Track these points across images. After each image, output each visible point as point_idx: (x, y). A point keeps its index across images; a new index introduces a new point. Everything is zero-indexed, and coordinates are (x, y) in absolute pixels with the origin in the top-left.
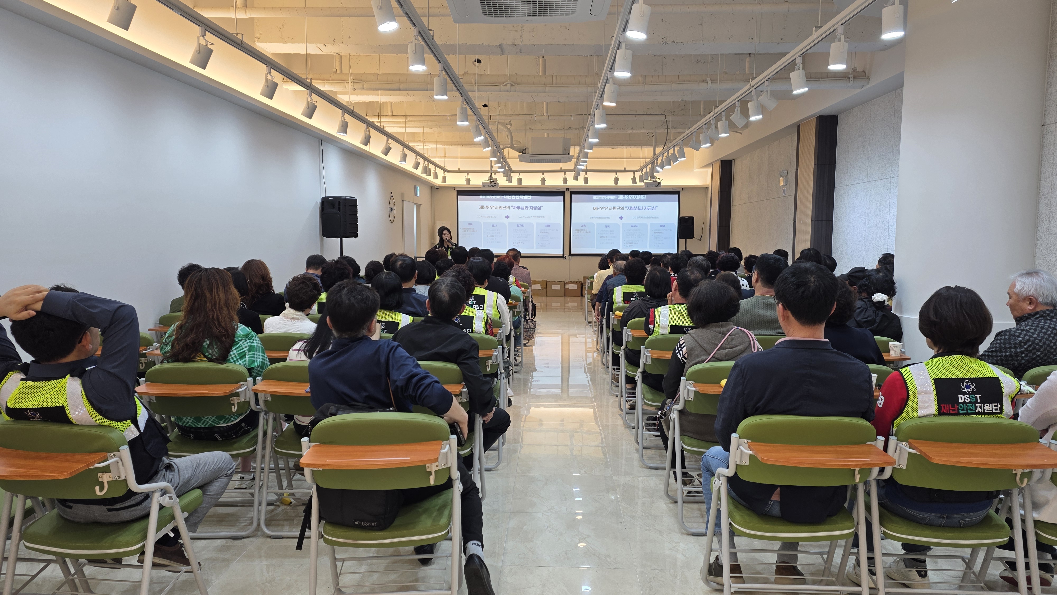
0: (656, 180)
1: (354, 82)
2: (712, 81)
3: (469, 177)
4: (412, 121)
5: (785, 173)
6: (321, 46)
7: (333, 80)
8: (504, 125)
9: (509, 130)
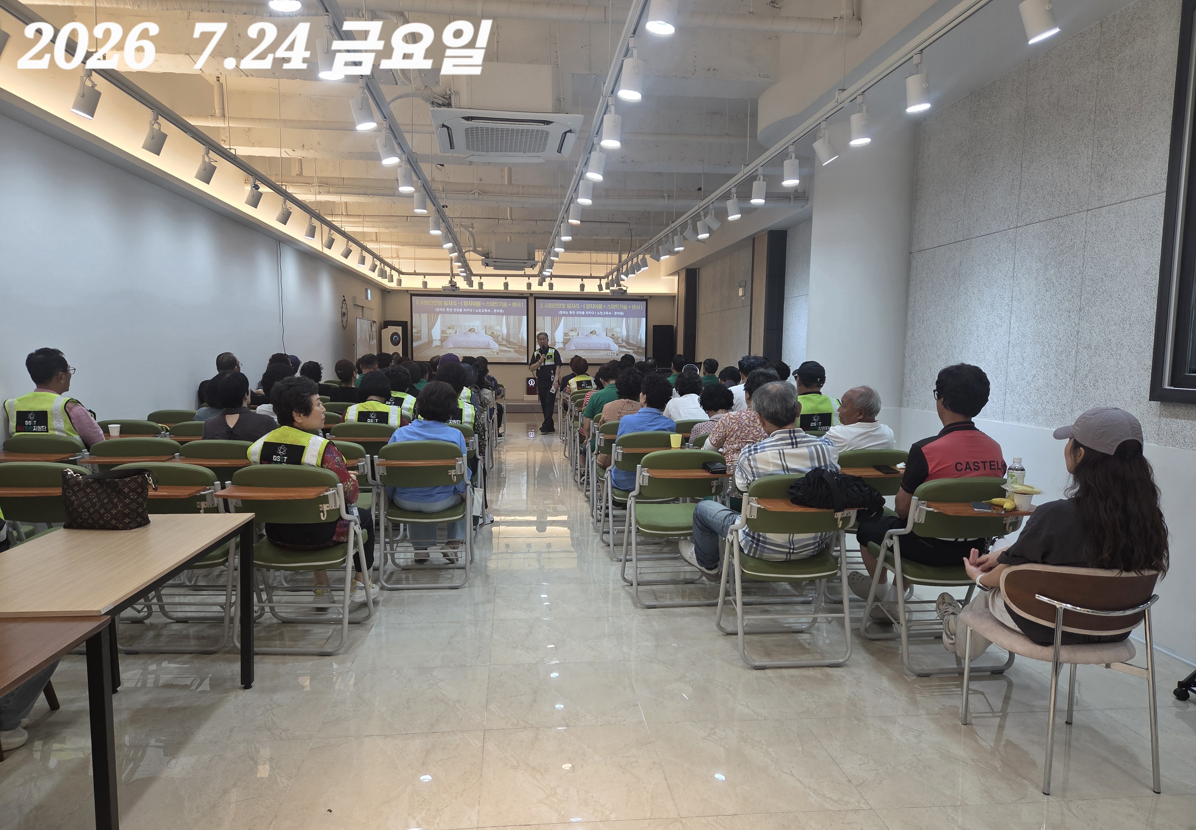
0: (622, 287)
3: (425, 280)
4: (367, 221)
5: (743, 283)
7: (297, 183)
8: (466, 227)
9: (471, 232)
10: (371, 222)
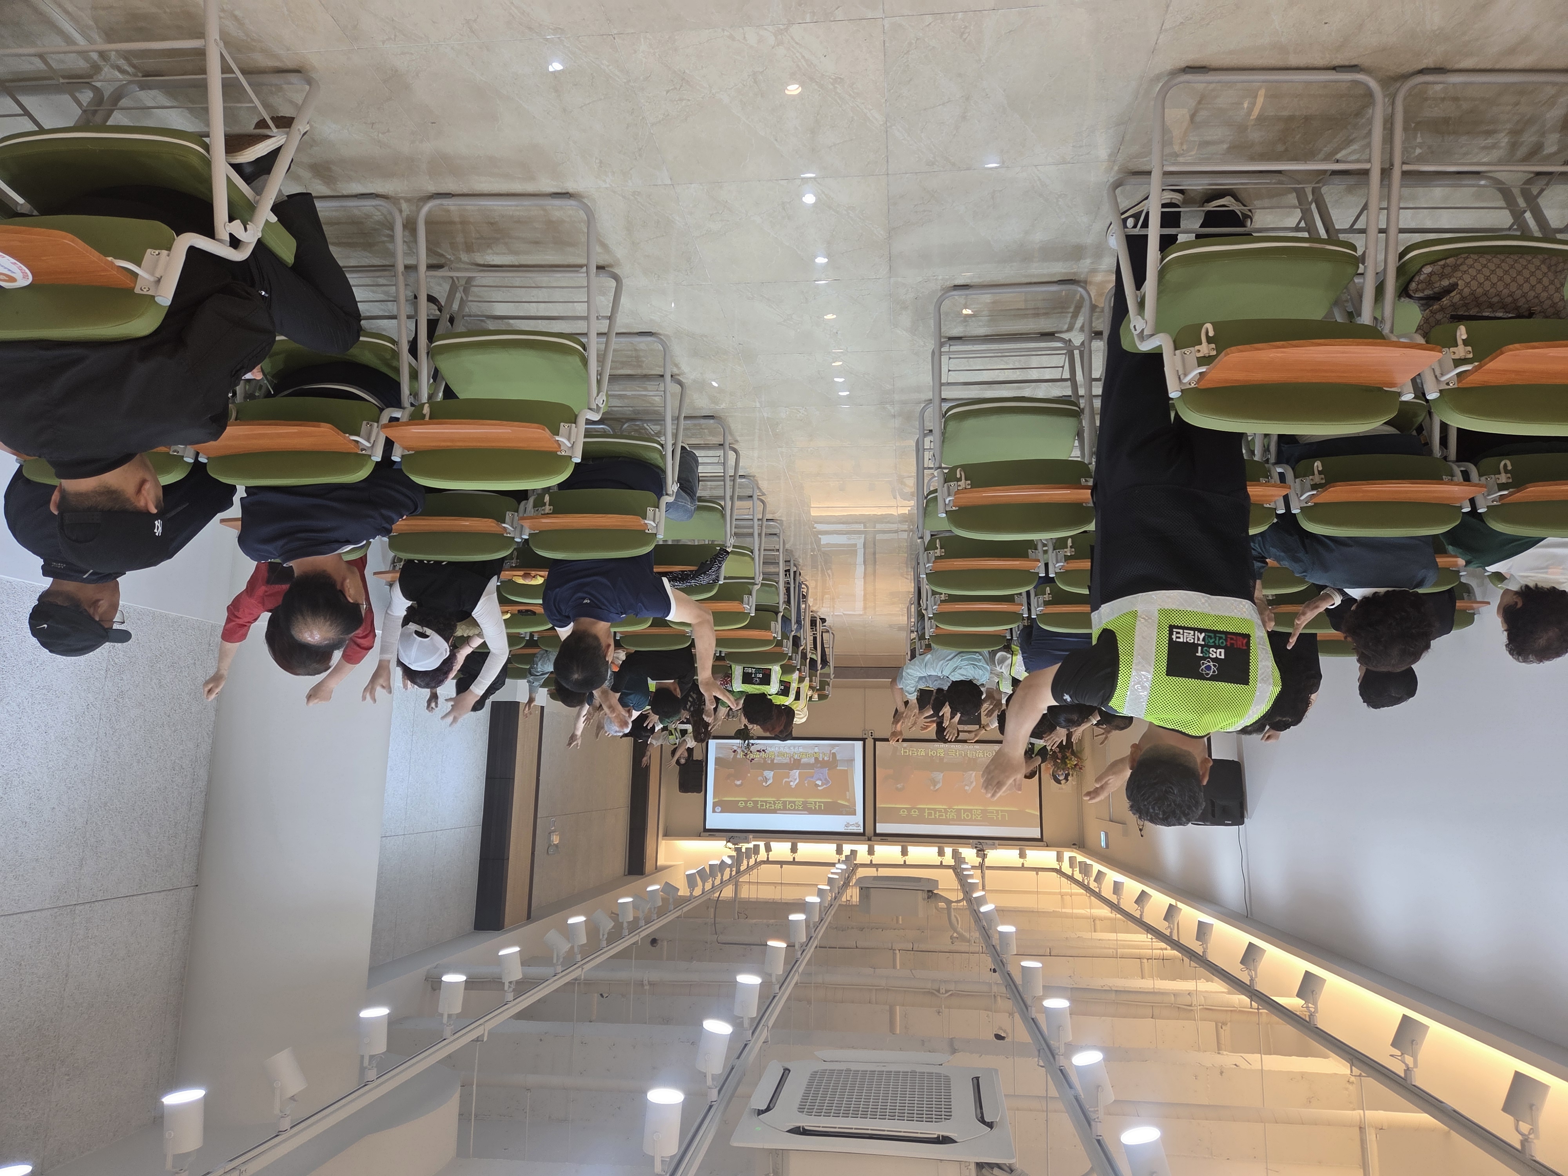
0: (733, 846)
1: (1191, 1006)
2: (642, 984)
3: (1022, 860)
4: (1110, 948)
5: (551, 851)
6: (1243, 1065)
7: (1227, 1011)
8: (962, 938)
9: (955, 931)
10: (1105, 948)
